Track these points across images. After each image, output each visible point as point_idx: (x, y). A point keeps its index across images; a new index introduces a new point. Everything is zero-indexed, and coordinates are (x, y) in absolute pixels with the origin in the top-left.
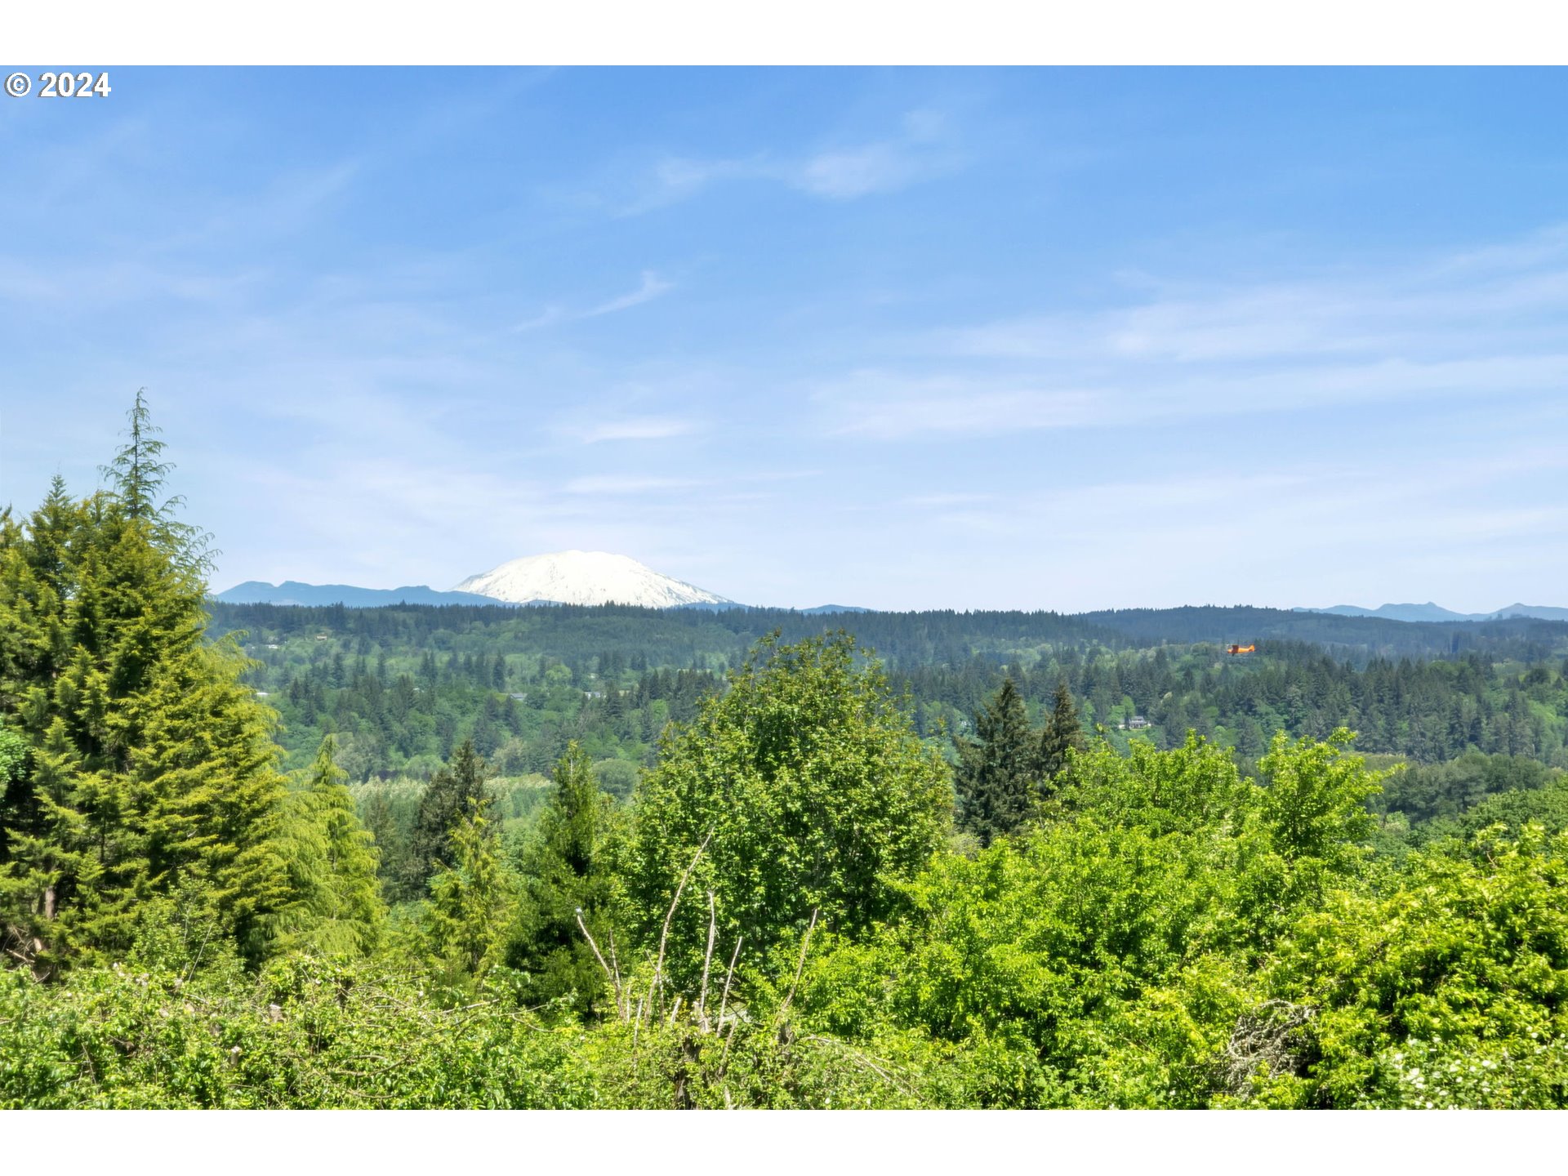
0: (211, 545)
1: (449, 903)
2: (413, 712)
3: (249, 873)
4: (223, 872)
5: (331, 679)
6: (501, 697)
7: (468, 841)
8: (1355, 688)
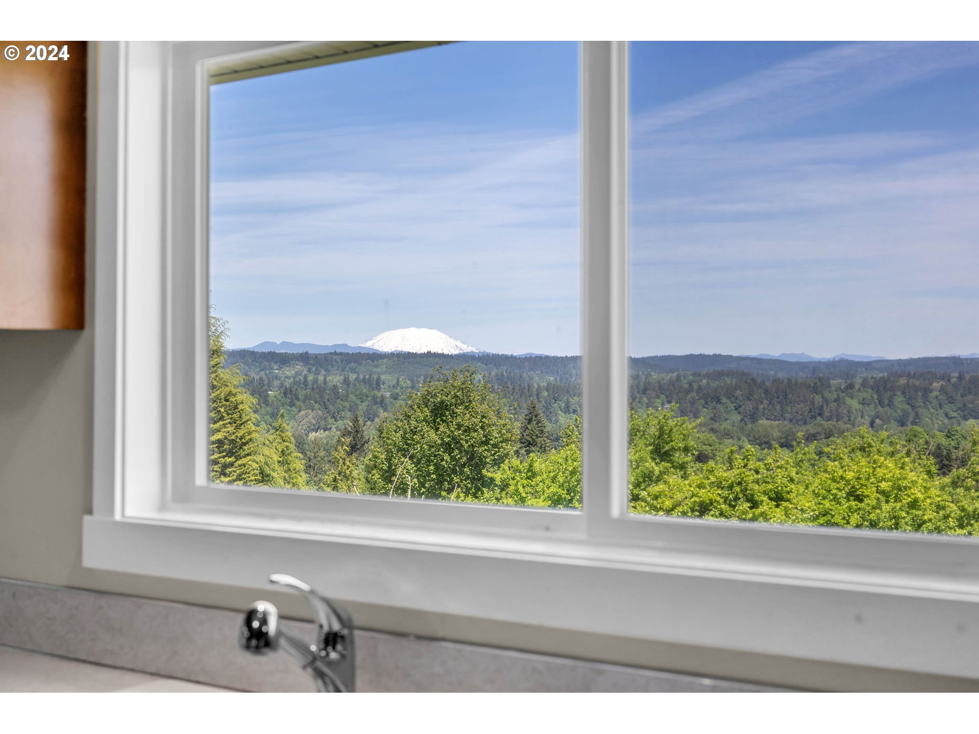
0: (226, 326)
1: (332, 485)
2: (339, 401)
3: (241, 470)
4: (228, 470)
5: (302, 386)
6: (379, 394)
7: (341, 457)
8: (767, 391)
